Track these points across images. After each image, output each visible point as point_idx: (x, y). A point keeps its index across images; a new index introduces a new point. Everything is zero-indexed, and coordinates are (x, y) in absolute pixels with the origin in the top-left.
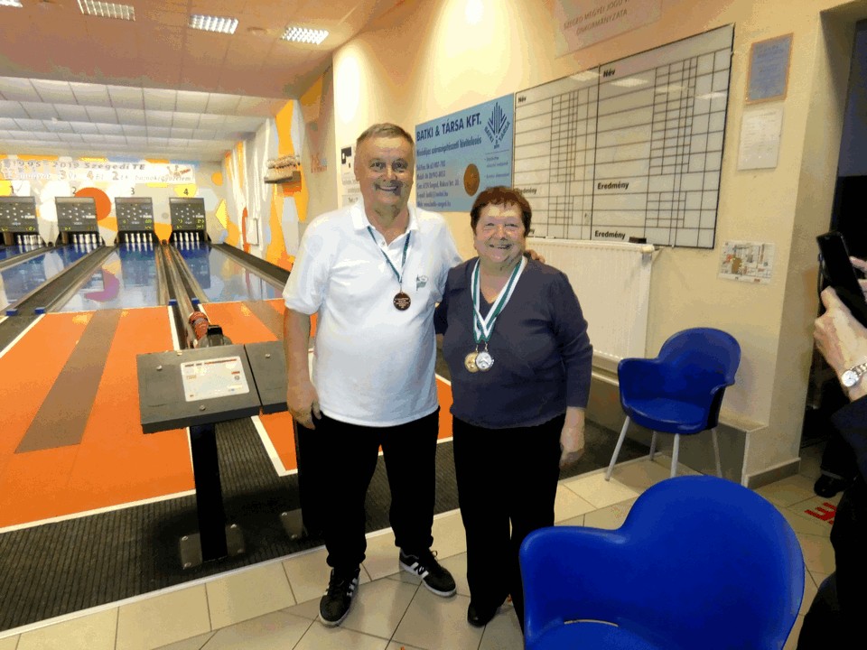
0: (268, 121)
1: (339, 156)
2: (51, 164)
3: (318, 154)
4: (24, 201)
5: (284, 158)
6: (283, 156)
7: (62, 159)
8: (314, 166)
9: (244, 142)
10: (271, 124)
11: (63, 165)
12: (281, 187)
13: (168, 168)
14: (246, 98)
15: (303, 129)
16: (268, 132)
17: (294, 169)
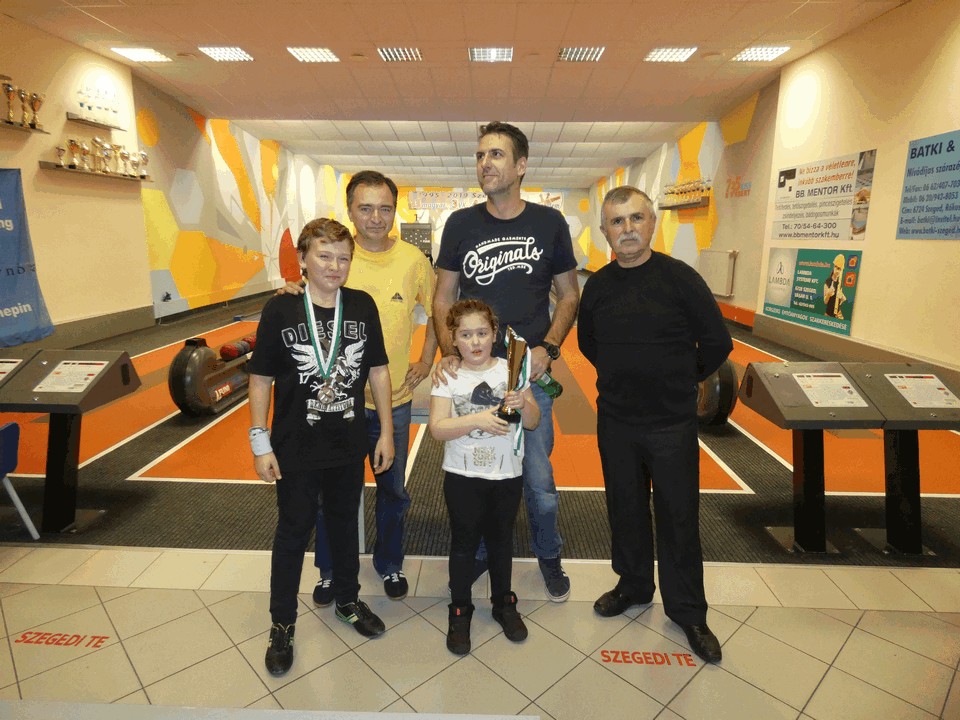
0: (665, 145)
1: (775, 177)
2: (447, 194)
3: (738, 178)
4: (423, 227)
5: (689, 183)
6: (687, 180)
7: (455, 190)
8: (730, 191)
9: (628, 169)
10: (669, 148)
11: (455, 195)
12: (676, 213)
13: (541, 196)
14: (657, 125)
15: (720, 155)
16: (664, 157)
17: (704, 195)
